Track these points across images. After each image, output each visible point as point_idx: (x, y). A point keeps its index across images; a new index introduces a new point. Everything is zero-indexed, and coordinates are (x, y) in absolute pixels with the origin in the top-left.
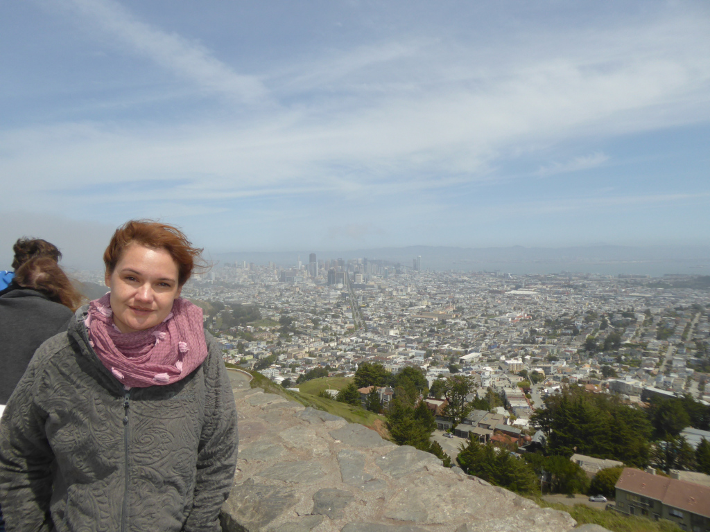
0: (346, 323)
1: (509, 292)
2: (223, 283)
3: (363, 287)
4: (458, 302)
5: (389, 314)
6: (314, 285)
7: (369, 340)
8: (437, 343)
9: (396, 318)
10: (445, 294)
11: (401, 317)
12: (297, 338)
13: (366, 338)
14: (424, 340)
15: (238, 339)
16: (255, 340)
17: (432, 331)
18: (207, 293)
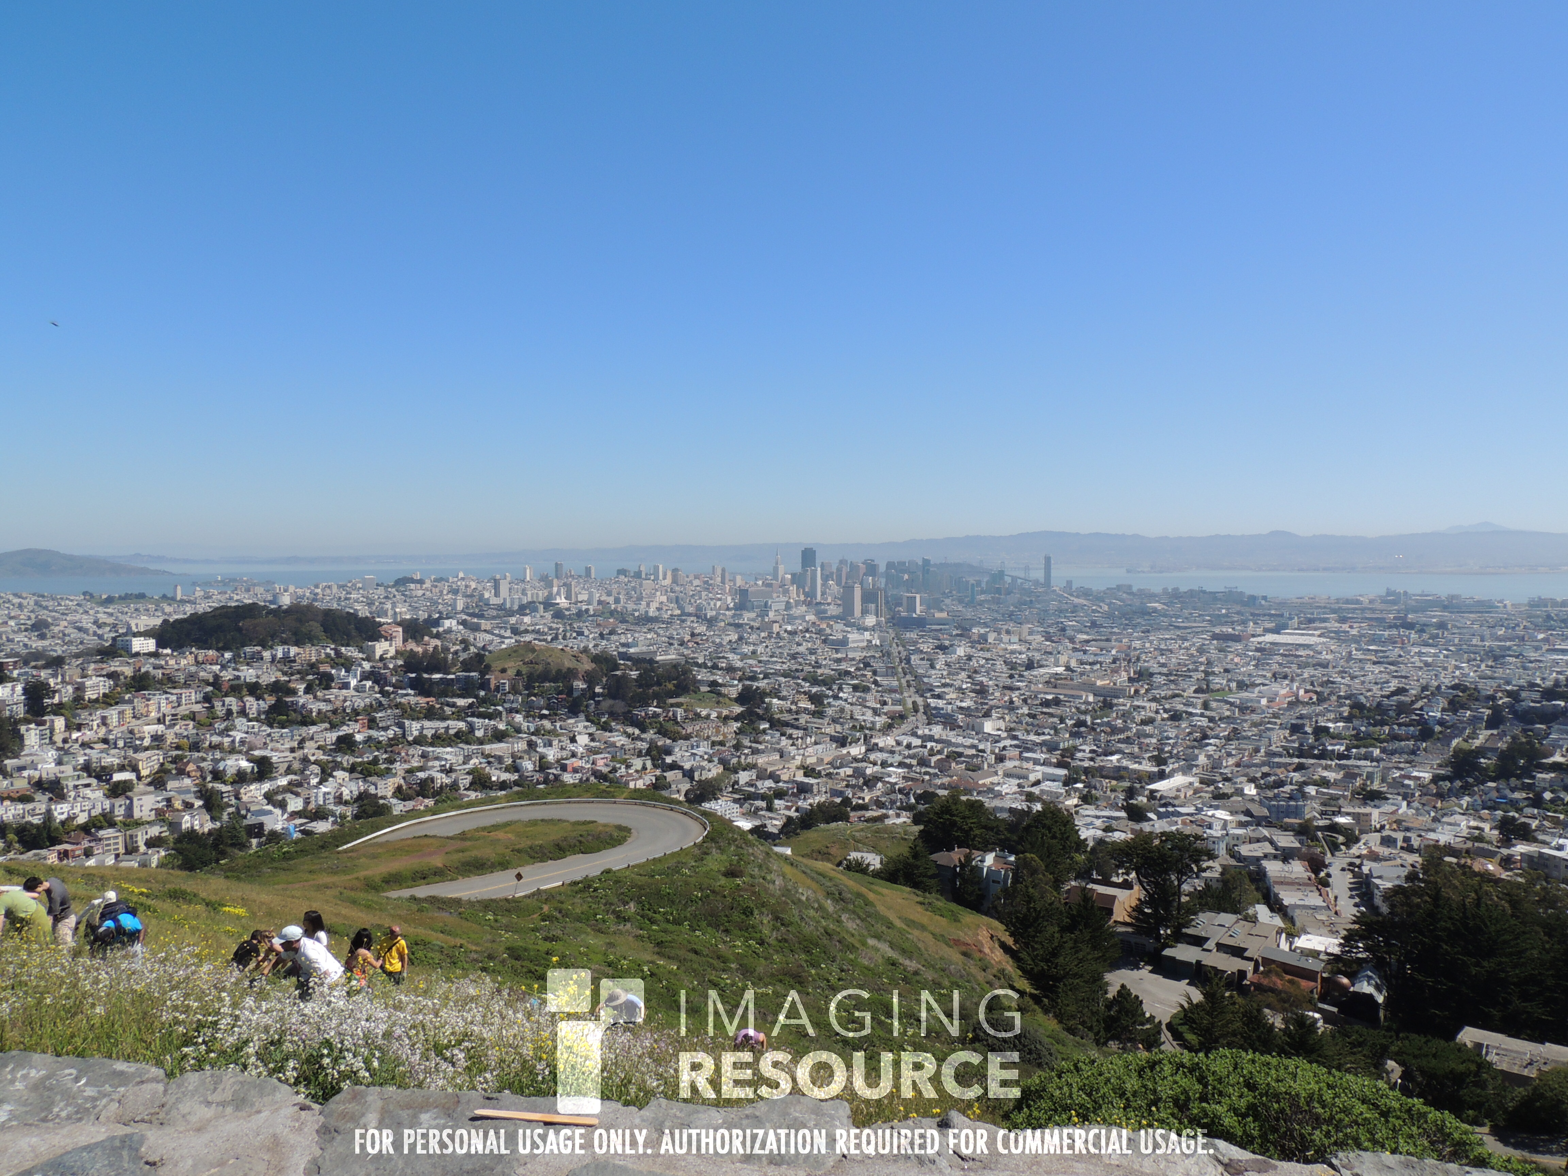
0: (885, 703)
1: (1260, 639)
2: (612, 613)
3: (920, 623)
4: (1138, 659)
5: (981, 683)
6: (810, 617)
7: (937, 741)
8: (1092, 751)
9: (997, 694)
10: (1108, 640)
11: (1007, 692)
12: (778, 734)
13: (931, 738)
14: (1061, 746)
15: (650, 735)
16: (687, 737)
17: (1080, 724)
18: (580, 633)
